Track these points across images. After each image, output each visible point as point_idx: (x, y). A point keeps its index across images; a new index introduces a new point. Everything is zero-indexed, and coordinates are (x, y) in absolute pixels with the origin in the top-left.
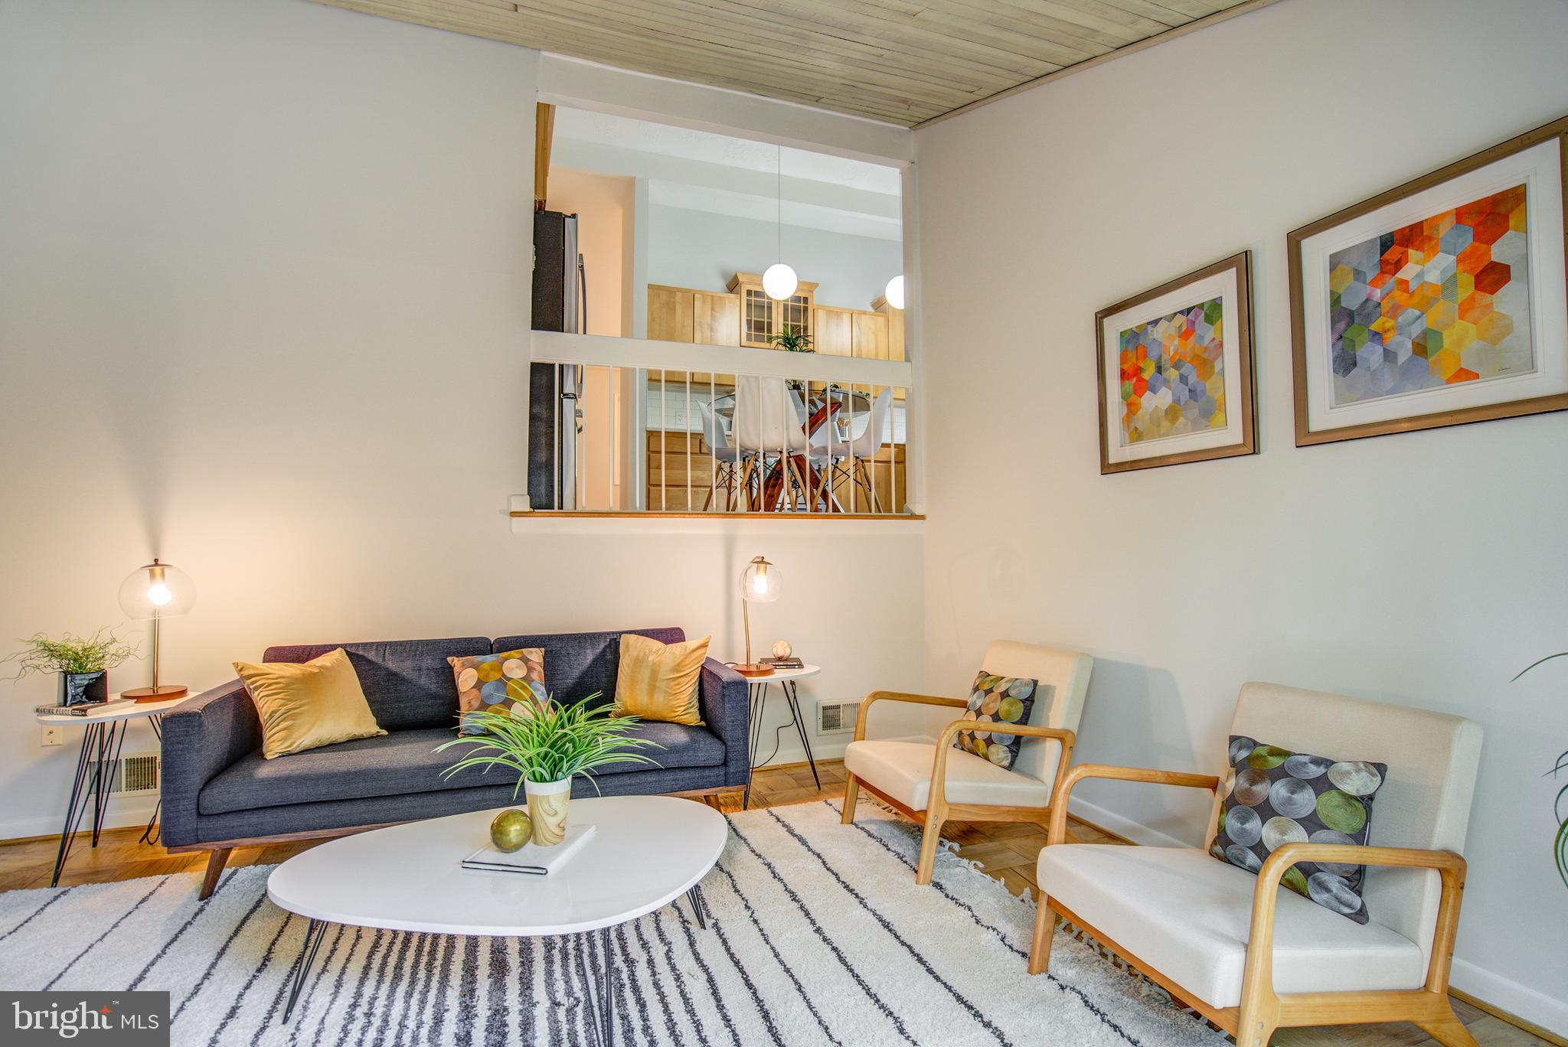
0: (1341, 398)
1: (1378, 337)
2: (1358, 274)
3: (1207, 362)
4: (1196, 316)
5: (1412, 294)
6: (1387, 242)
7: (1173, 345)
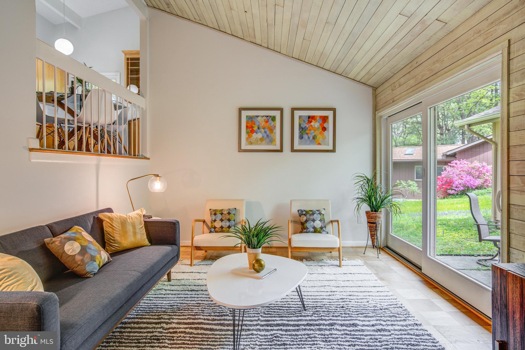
0: (300, 144)
1: (307, 134)
2: (304, 121)
3: (272, 130)
4: (269, 118)
5: (313, 128)
6: (309, 117)
7: (263, 123)
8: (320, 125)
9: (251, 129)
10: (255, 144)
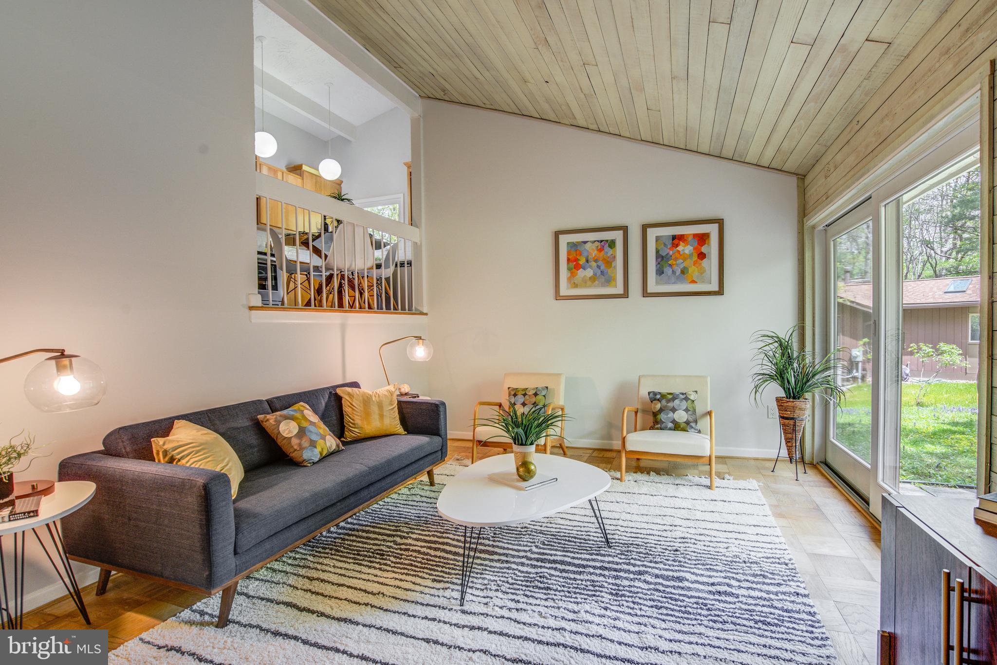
0: (657, 283)
1: (670, 265)
2: (665, 245)
3: (609, 262)
4: (605, 244)
5: (681, 255)
6: (674, 238)
7: (594, 253)
8: (694, 249)
9: (575, 263)
10: (581, 287)
